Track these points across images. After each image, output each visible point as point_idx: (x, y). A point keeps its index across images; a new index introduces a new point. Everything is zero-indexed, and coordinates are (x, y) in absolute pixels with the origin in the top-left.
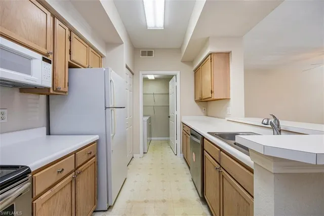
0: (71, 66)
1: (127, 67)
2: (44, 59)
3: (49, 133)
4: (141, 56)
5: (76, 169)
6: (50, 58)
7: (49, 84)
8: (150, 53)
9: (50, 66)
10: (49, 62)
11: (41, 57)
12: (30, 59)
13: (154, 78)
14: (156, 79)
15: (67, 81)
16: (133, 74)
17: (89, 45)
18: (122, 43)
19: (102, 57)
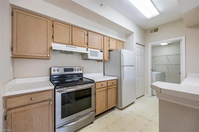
0: (109, 51)
1: (137, 43)
2: (101, 51)
3: (104, 75)
4: (149, 34)
5: (107, 86)
6: (103, 50)
7: (102, 59)
8: (156, 30)
9: (102, 53)
10: (102, 51)
11: (99, 51)
12: (97, 52)
13: (167, 44)
14: (169, 44)
15: (108, 57)
16: (144, 46)
17: (117, 40)
18: (133, 33)
19: (124, 42)
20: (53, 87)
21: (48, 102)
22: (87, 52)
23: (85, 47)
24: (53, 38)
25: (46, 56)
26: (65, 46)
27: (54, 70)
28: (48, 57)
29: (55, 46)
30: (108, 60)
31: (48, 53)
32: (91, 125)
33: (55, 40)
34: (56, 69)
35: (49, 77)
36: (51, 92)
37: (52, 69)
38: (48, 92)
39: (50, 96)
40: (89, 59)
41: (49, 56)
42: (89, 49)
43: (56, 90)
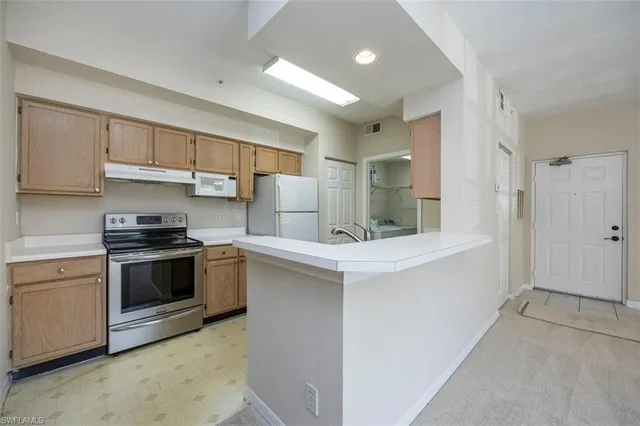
0: (257, 175)
1: (326, 158)
2: (231, 178)
3: (248, 232)
4: (365, 135)
5: (239, 257)
6: (236, 176)
7: (234, 195)
8: (376, 128)
10: (234, 179)
11: (227, 177)
12: (221, 180)
16: (355, 164)
17: (279, 150)
18: (317, 134)
19: (300, 154)
20: (104, 252)
21: (92, 280)
22: (192, 181)
23: (188, 169)
24: (107, 152)
25: (92, 190)
26: (135, 169)
27: (113, 221)
28: (95, 192)
29: (113, 170)
30: (251, 197)
31: (97, 185)
32: (195, 334)
33: (111, 158)
34: (118, 217)
35: (100, 236)
36: (98, 261)
37: (109, 217)
38: (93, 260)
39: (97, 267)
40: (198, 196)
41: (98, 190)
42: (197, 174)
43: (110, 257)
